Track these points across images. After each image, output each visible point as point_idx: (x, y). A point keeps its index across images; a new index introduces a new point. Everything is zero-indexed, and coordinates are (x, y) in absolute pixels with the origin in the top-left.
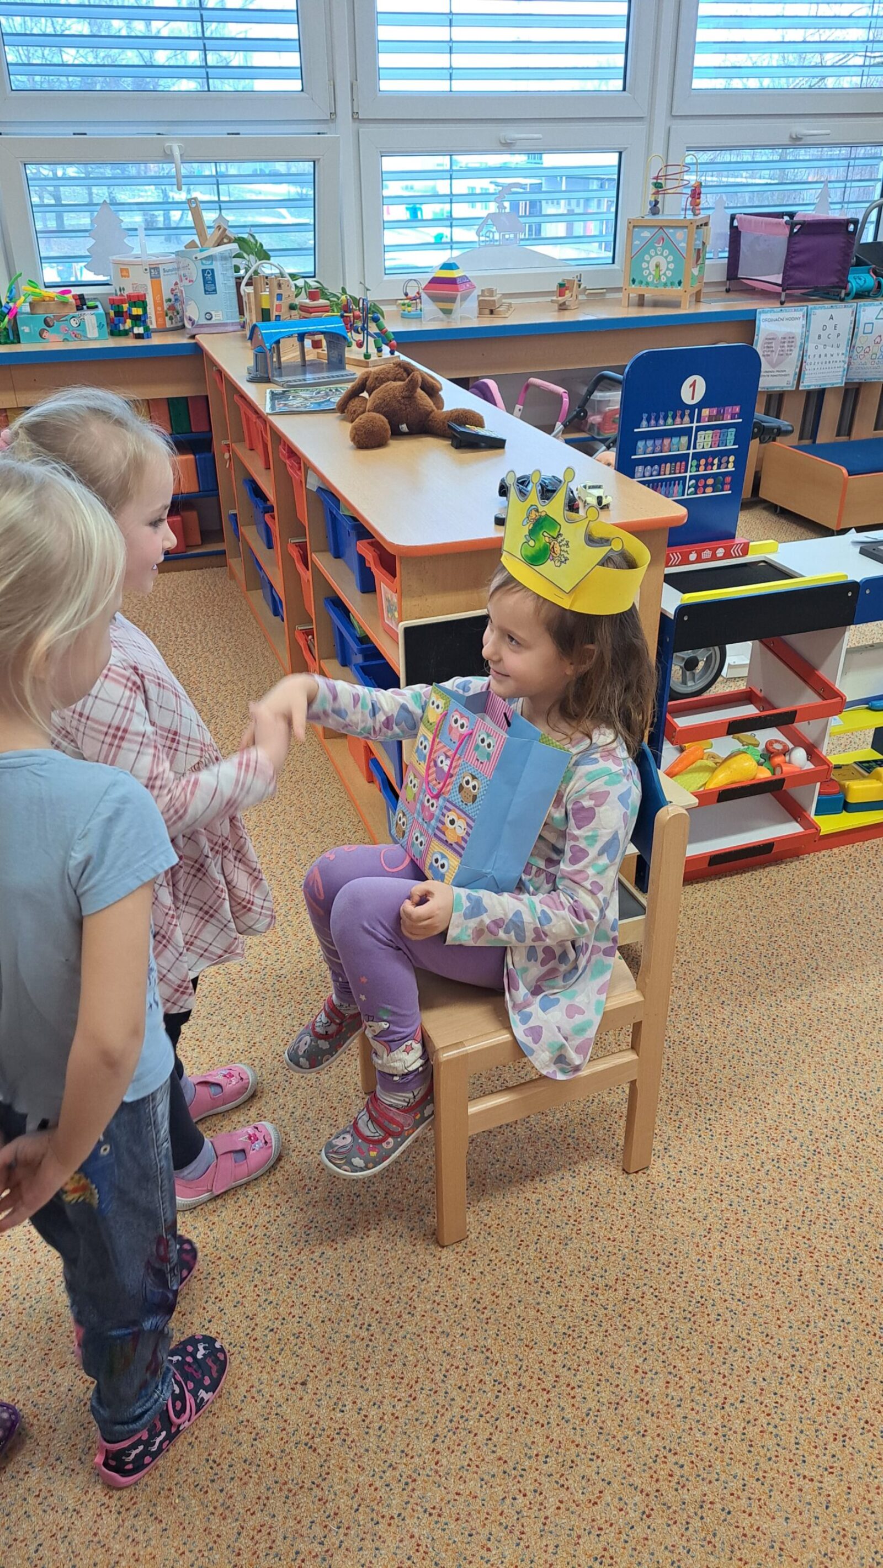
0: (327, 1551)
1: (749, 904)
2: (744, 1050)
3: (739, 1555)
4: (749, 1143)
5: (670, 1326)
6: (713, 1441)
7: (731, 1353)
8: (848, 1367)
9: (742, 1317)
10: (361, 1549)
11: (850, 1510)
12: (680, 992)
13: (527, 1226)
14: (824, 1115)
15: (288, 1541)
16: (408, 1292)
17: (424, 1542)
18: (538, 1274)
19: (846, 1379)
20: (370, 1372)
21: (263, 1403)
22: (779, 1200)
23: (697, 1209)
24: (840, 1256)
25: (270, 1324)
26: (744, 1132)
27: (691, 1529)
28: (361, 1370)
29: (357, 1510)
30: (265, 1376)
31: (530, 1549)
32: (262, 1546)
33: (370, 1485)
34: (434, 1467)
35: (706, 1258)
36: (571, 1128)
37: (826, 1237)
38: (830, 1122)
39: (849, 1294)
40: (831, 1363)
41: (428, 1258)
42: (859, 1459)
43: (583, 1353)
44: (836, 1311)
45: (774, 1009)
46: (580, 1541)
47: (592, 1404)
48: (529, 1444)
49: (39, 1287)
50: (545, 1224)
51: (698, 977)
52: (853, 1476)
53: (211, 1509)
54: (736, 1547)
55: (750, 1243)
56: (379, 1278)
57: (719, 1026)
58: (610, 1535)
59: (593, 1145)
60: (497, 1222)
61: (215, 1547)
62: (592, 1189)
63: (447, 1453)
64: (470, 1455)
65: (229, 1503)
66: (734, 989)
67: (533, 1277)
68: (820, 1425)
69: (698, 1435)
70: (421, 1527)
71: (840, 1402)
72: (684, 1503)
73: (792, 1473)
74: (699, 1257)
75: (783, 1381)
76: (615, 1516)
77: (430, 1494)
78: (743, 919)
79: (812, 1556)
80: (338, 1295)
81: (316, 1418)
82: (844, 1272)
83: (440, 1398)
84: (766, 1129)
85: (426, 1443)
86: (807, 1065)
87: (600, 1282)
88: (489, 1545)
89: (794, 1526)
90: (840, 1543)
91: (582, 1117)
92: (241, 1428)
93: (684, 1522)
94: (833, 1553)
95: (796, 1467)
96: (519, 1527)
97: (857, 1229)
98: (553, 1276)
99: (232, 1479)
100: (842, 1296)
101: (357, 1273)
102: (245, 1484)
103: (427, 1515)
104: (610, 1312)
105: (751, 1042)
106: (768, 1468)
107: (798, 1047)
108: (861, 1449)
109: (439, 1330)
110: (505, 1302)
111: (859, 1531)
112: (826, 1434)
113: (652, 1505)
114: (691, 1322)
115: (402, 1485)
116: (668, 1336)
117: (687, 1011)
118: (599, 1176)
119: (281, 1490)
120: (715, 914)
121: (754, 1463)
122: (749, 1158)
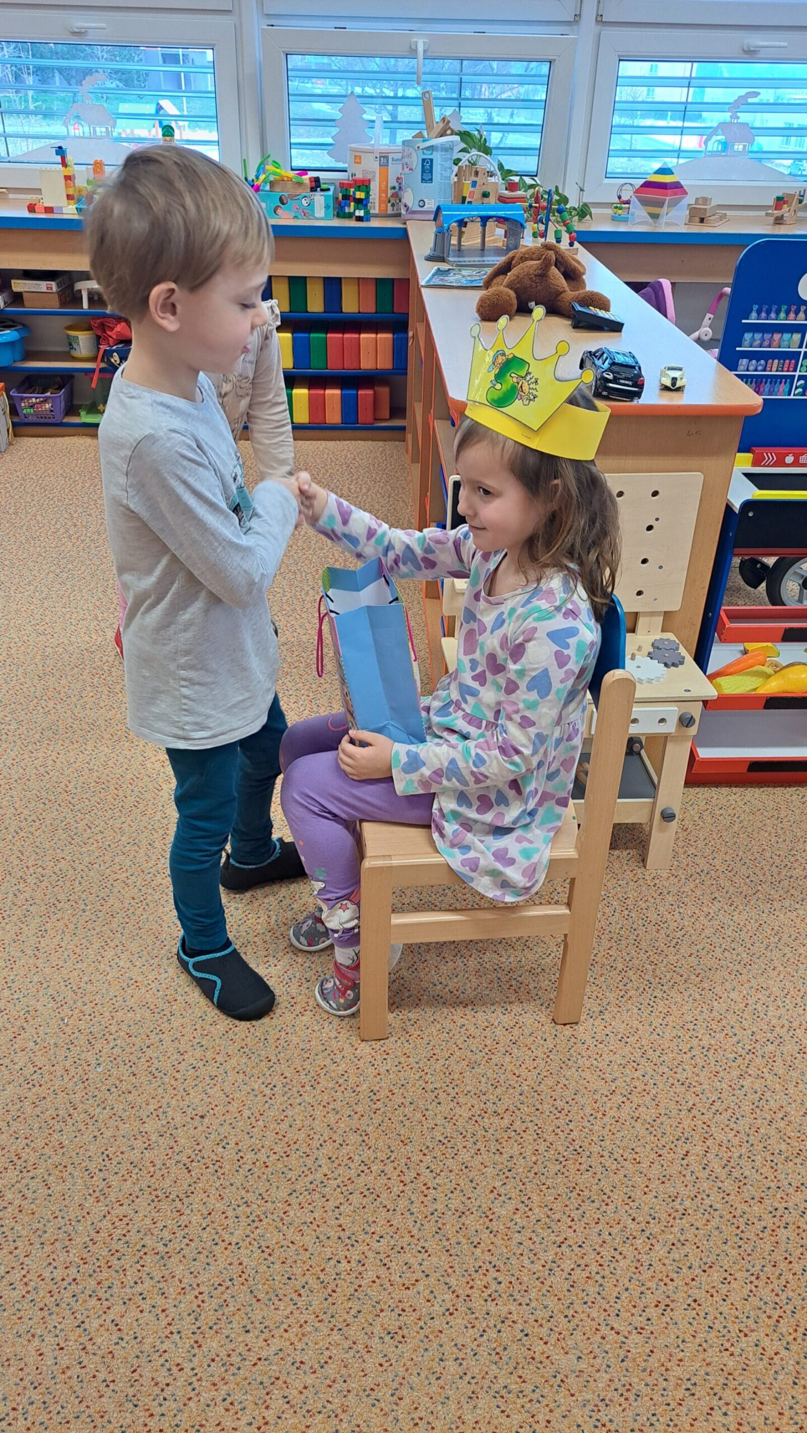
0: (167, 1253)
1: (782, 816)
2: (717, 945)
3: (520, 1372)
4: (686, 1028)
5: (539, 1163)
6: (539, 1271)
7: (587, 1202)
8: (698, 1247)
9: (611, 1174)
10: (195, 1260)
11: (644, 1370)
12: (676, 880)
13: (444, 1043)
14: (774, 1022)
15: (141, 1235)
16: (317, 1069)
17: (247, 1272)
18: (438, 1085)
19: (691, 1257)
20: (261, 1123)
21: (164, 1122)
22: (694, 1084)
23: (609, 1069)
24: (733, 1149)
25: (194, 1062)
26: (686, 1016)
27: (485, 1337)
28: (253, 1119)
29: (204, 1229)
30: (174, 1102)
31: (335, 1306)
32: (119, 1231)
33: (223, 1213)
34: (281, 1214)
35: (600, 1115)
36: (520, 973)
37: (726, 1129)
38: (778, 1029)
39: (728, 1185)
40: (682, 1239)
41: (347, 1046)
42: (673, 1330)
43: (450, 1162)
44: (708, 1196)
45: (765, 915)
46: (381, 1314)
47: (440, 1207)
48: (370, 1221)
49: (30, 985)
50: (460, 1046)
51: (699, 870)
52: (661, 1342)
53: (91, 1191)
54: (521, 1366)
55: (647, 1114)
56: (298, 1051)
57: (702, 918)
58: (410, 1318)
59: (534, 992)
60: (418, 1033)
61: (83, 1220)
62: (516, 1028)
63: (296, 1207)
64: (316, 1215)
65: (106, 1190)
66: (731, 889)
67: (432, 1087)
68: (648, 1289)
69: (526, 1262)
70: (250, 1258)
71: (676, 1275)
72: (488, 1314)
73: (601, 1321)
74: (592, 1112)
75: (629, 1241)
76: (421, 1304)
77: (268, 1235)
78: (769, 829)
79: (589, 1397)
80: (259, 1055)
81: (200, 1147)
82: (732, 1164)
83: (309, 1162)
84: (709, 1019)
85: (283, 1194)
86: (776, 972)
87: (490, 1107)
88: (302, 1291)
89: (583, 1365)
90: (622, 1395)
91: (533, 966)
92: (139, 1137)
93: (481, 1330)
94: (611, 1401)
95: (607, 1318)
96: (332, 1286)
97: (762, 1131)
98: (450, 1090)
99: (116, 1173)
100: (720, 1185)
101: (282, 1041)
102: (125, 1180)
103: (260, 1251)
104: (489, 1135)
105: (728, 939)
106: (580, 1311)
107: (776, 954)
108: (679, 1322)
109: (331, 1106)
110: (398, 1100)
111: (645, 1390)
112: (649, 1299)
113: (458, 1306)
114: (561, 1166)
115: (249, 1221)
116: (536, 1169)
117: (675, 898)
118: (528, 1019)
119: (150, 1193)
120: (741, 818)
121: (569, 1301)
122: (680, 1040)
